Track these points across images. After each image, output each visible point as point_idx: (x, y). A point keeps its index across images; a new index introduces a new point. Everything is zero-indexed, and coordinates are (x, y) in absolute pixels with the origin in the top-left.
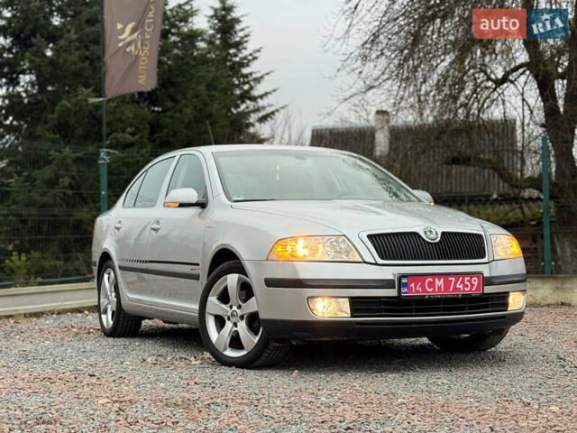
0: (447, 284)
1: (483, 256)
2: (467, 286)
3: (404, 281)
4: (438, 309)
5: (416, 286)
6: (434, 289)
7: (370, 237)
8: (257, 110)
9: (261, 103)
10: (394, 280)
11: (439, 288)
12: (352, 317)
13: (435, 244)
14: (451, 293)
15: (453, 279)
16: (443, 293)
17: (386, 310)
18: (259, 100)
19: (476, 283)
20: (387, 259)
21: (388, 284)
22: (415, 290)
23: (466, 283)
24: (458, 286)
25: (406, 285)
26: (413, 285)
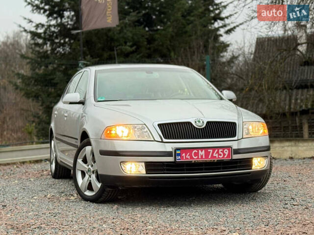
0: (207, 154)
1: (235, 136)
2: (221, 155)
3: (178, 152)
4: (201, 169)
5: (186, 155)
6: (198, 157)
7: (159, 125)
8: (225, 26)
9: (227, 21)
10: (171, 152)
11: (202, 156)
12: (146, 174)
13: (201, 129)
14: (209, 159)
15: (211, 151)
16: (204, 159)
17: (168, 170)
18: (226, 20)
19: (227, 153)
20: (169, 138)
21: (169, 154)
22: (186, 158)
23: (220, 153)
24: (214, 155)
25: (179, 155)
26: (184, 155)
